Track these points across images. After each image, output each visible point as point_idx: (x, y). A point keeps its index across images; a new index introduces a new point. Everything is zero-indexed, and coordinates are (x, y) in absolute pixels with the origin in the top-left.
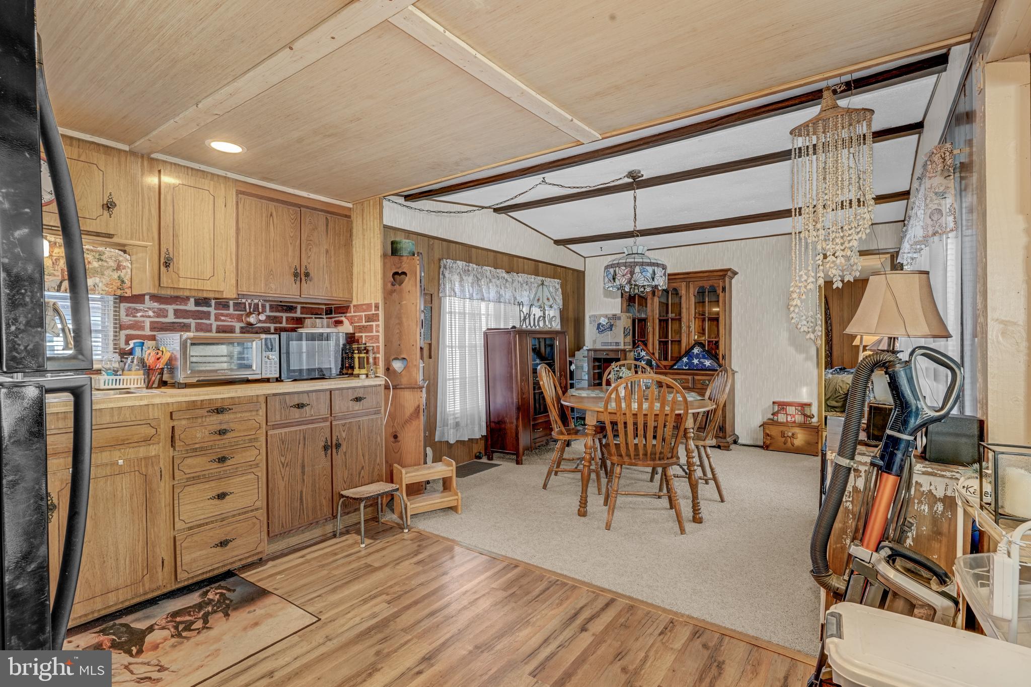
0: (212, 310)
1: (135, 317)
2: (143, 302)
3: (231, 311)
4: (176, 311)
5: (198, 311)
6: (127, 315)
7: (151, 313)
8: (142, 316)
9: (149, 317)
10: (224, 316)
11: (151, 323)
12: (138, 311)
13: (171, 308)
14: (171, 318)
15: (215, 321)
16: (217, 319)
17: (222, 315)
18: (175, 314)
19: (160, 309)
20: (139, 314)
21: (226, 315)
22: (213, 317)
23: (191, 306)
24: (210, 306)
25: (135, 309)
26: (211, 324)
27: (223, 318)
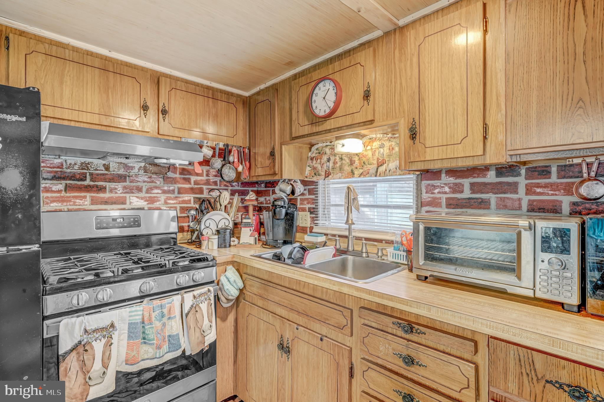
0: (522, 181)
1: (433, 193)
2: (439, 178)
3: (554, 178)
4: (472, 185)
5: (500, 183)
6: (426, 193)
7: (447, 189)
8: (439, 193)
9: (446, 193)
10: (541, 187)
11: (447, 199)
12: (435, 187)
13: (466, 182)
14: (467, 194)
15: (527, 194)
16: (529, 191)
17: (538, 186)
18: (471, 189)
19: (455, 184)
20: (436, 191)
21: (546, 186)
22: (522, 189)
23: (491, 177)
24: (519, 175)
25: (433, 186)
26: (520, 200)
27: (538, 190)
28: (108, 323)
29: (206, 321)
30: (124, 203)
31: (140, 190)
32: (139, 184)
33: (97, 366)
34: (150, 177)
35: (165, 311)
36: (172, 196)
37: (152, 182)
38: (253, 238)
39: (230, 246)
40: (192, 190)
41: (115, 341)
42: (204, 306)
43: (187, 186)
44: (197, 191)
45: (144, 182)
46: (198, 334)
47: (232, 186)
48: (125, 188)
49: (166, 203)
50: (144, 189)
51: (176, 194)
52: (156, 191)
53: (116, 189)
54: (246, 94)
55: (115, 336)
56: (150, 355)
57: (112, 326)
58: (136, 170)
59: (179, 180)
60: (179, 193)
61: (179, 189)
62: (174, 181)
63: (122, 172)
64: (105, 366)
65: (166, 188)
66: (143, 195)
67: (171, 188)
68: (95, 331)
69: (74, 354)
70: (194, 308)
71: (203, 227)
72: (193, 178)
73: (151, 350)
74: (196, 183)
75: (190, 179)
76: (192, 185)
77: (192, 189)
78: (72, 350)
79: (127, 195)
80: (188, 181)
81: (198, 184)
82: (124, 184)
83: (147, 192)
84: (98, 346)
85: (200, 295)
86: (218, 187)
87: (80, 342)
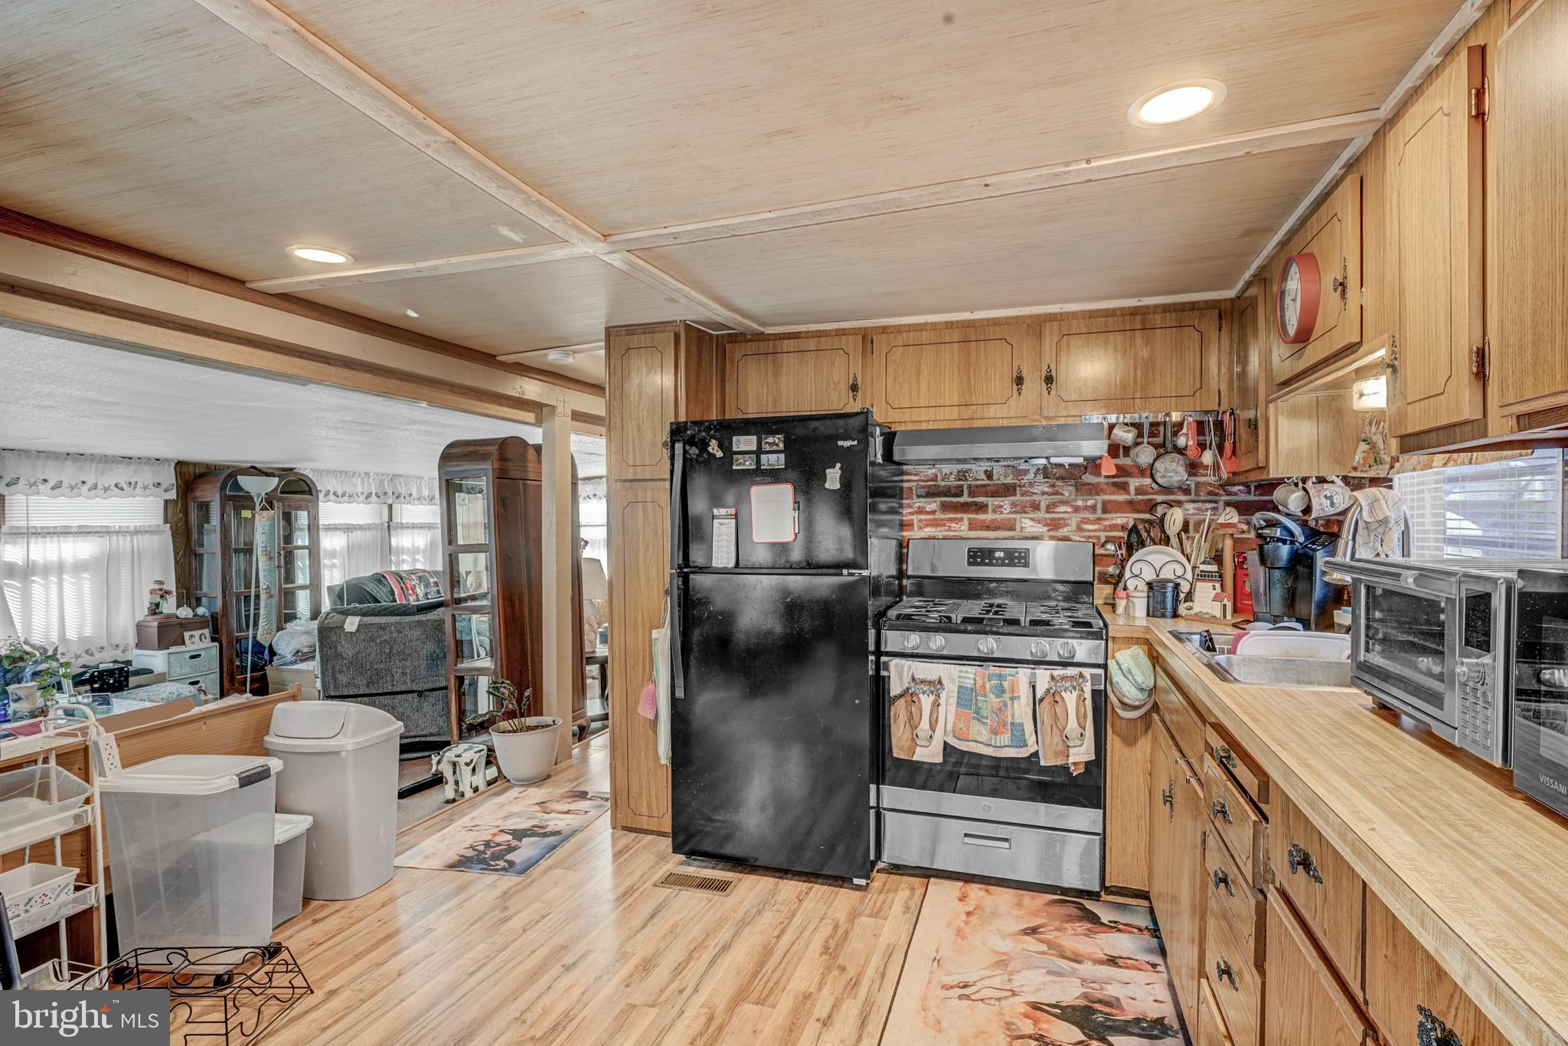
28: (936, 678)
29: (1072, 723)
30: (1012, 528)
31: (1036, 507)
32: (1034, 497)
33: (925, 725)
34: (1053, 486)
35: (1006, 684)
36: (1092, 516)
37: (1056, 493)
38: (1218, 605)
39: (1175, 615)
40: (1132, 506)
41: (943, 701)
42: (1070, 698)
43: (1122, 497)
44: (1143, 507)
45: (1043, 493)
46: (1057, 739)
47: (1229, 494)
48: (1014, 504)
49: (1080, 529)
50: (1043, 506)
51: (1099, 514)
52: (1062, 509)
53: (1001, 507)
55: (943, 695)
56: (983, 739)
57: (940, 682)
58: (1031, 476)
59: (1105, 487)
60: (1105, 511)
61: (1105, 503)
62: (1094, 490)
63: (1009, 480)
64: (933, 728)
65: (1080, 503)
66: (1042, 514)
67: (1090, 503)
68: (923, 682)
69: (902, 701)
70: (1053, 696)
71: (1127, 574)
72: (1134, 483)
73: (984, 732)
74: (1139, 491)
75: (1126, 484)
76: (1132, 496)
77: (1131, 503)
78: (901, 696)
79: (1018, 516)
80: (1123, 487)
81: (1145, 493)
82: (1013, 498)
83: (1047, 512)
84: (926, 701)
85: (1064, 678)
86: (1193, 497)
87: (908, 689)
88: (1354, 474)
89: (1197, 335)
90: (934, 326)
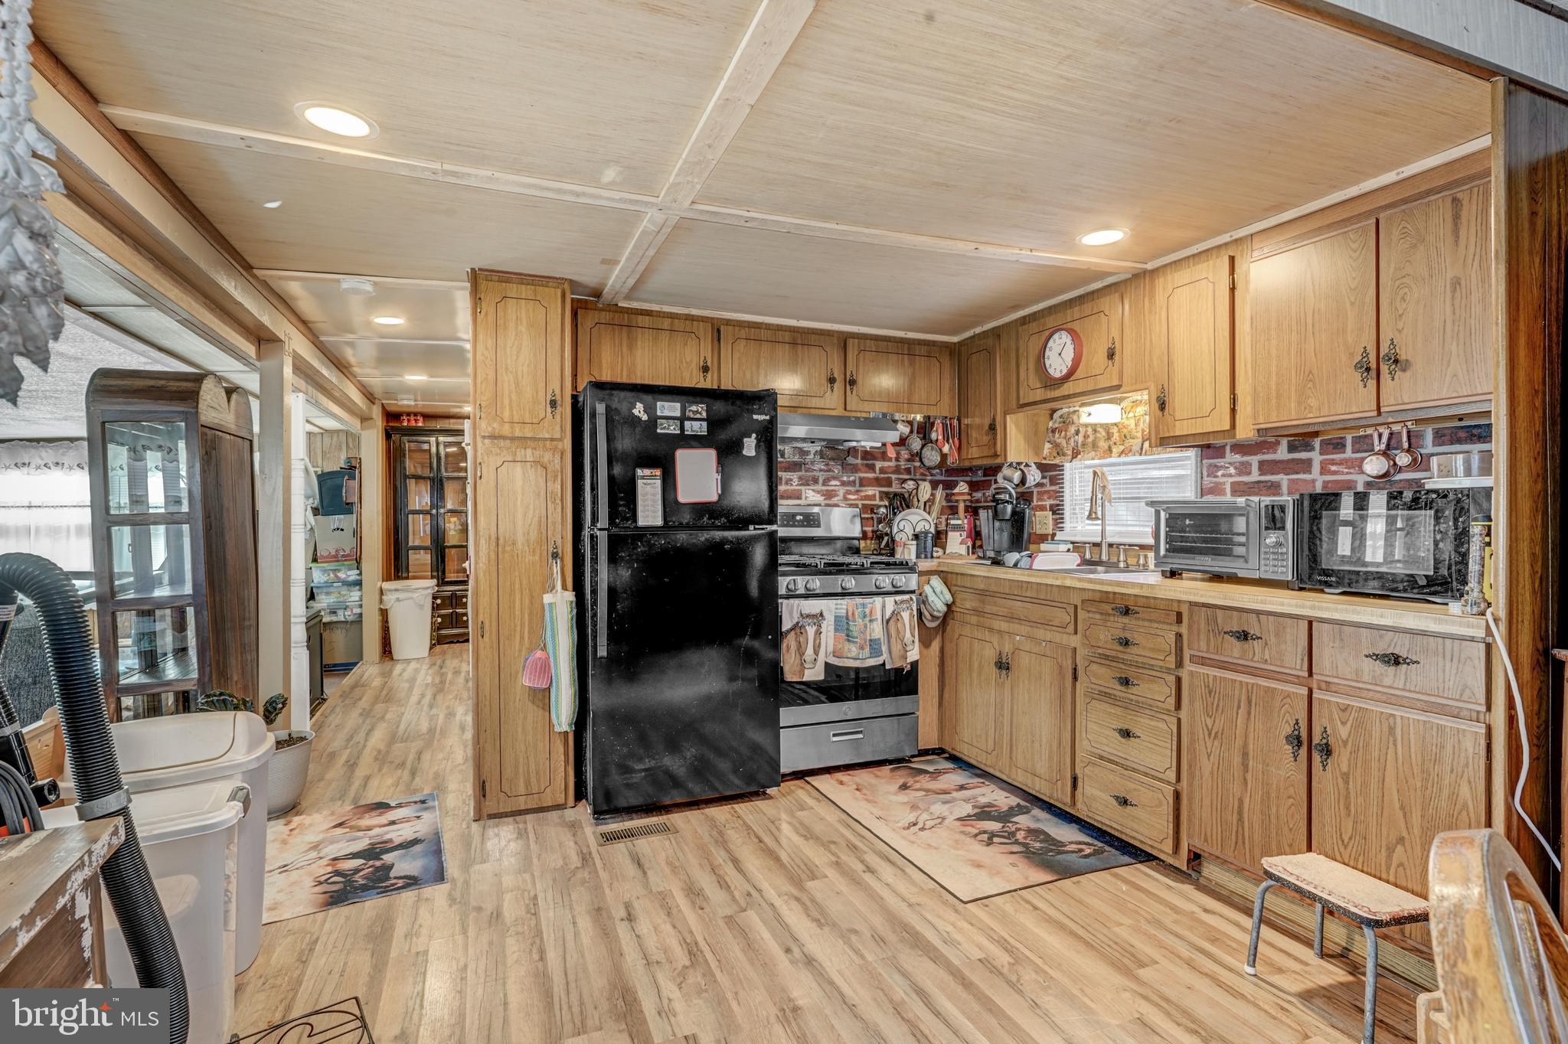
0: (1316, 457)
1: (1216, 477)
2: (1223, 456)
3: (1349, 453)
4: (1261, 463)
5: (1293, 460)
6: (1208, 476)
7: (1232, 470)
8: (1223, 475)
9: (1231, 475)
10: (1336, 464)
11: (1232, 484)
12: (1218, 468)
13: (1254, 460)
14: (1255, 476)
15: (1322, 473)
16: (1324, 471)
17: (1333, 462)
18: (1260, 469)
19: (1242, 463)
20: (1220, 473)
21: (1340, 463)
22: (1316, 467)
23: (1282, 453)
24: (1312, 449)
25: (1216, 466)
26: (1314, 481)
27: (1333, 468)
28: (818, 611)
29: (908, 634)
30: (799, 498)
31: (815, 481)
32: (815, 473)
33: (810, 651)
34: (827, 465)
35: (867, 611)
36: (852, 489)
37: (829, 470)
38: (964, 547)
39: (932, 557)
40: (878, 482)
41: (823, 630)
42: (906, 615)
43: (871, 475)
44: (884, 483)
45: (821, 470)
46: (899, 646)
47: (932, 475)
48: (800, 478)
49: (845, 499)
50: (821, 481)
51: (857, 487)
52: (833, 482)
53: (791, 480)
54: (955, 339)
55: (824, 625)
56: (853, 654)
57: (821, 614)
58: (811, 456)
59: (860, 467)
60: (861, 485)
61: (861, 479)
62: (855, 469)
63: (796, 459)
64: (816, 652)
65: (845, 479)
66: (819, 487)
67: (852, 479)
68: (808, 616)
69: (793, 633)
70: (895, 614)
71: (895, 530)
72: (879, 465)
73: (854, 649)
74: (882, 470)
75: (874, 465)
76: (877, 475)
77: (877, 479)
78: (792, 629)
79: (803, 488)
80: (872, 468)
81: (885, 473)
82: (800, 473)
83: (823, 485)
84: (811, 631)
85: (902, 602)
86: (912, 477)
87: (798, 623)
88: (1044, 462)
89: (938, 364)
90: (768, 327)
